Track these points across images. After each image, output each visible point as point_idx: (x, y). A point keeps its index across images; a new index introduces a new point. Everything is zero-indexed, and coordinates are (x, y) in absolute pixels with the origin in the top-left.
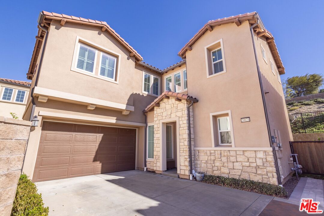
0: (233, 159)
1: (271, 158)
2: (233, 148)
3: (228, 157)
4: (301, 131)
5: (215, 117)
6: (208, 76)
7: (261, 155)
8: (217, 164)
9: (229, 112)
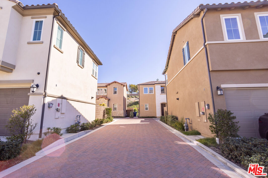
0: (117, 113)
1: (123, 113)
2: (117, 111)
3: (116, 113)
4: (129, 107)
5: (114, 104)
6: (113, 94)
7: (122, 112)
8: (114, 114)
9: (117, 104)
